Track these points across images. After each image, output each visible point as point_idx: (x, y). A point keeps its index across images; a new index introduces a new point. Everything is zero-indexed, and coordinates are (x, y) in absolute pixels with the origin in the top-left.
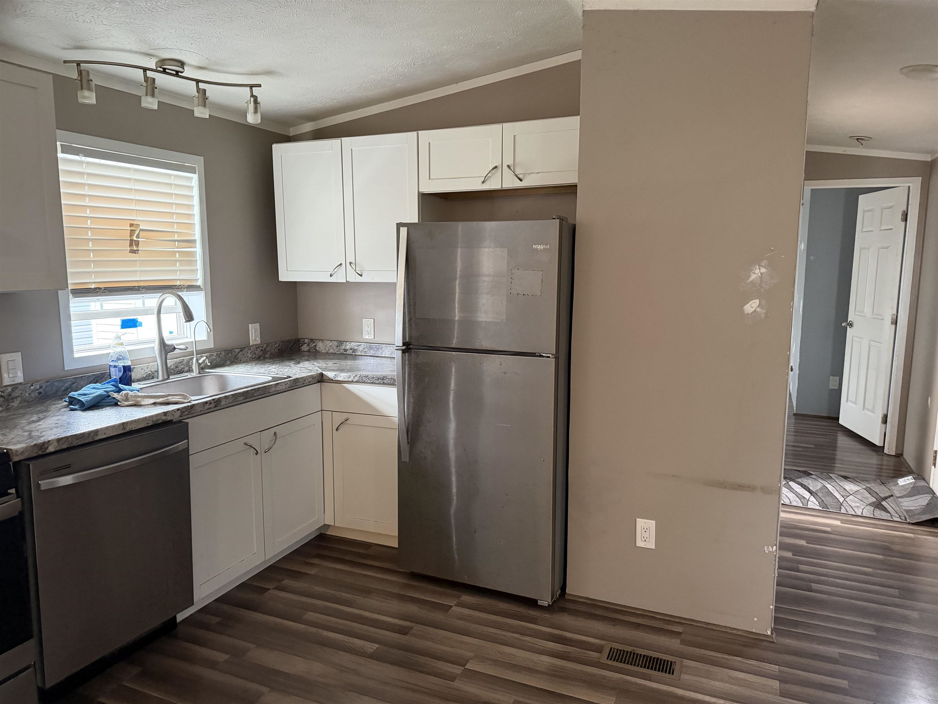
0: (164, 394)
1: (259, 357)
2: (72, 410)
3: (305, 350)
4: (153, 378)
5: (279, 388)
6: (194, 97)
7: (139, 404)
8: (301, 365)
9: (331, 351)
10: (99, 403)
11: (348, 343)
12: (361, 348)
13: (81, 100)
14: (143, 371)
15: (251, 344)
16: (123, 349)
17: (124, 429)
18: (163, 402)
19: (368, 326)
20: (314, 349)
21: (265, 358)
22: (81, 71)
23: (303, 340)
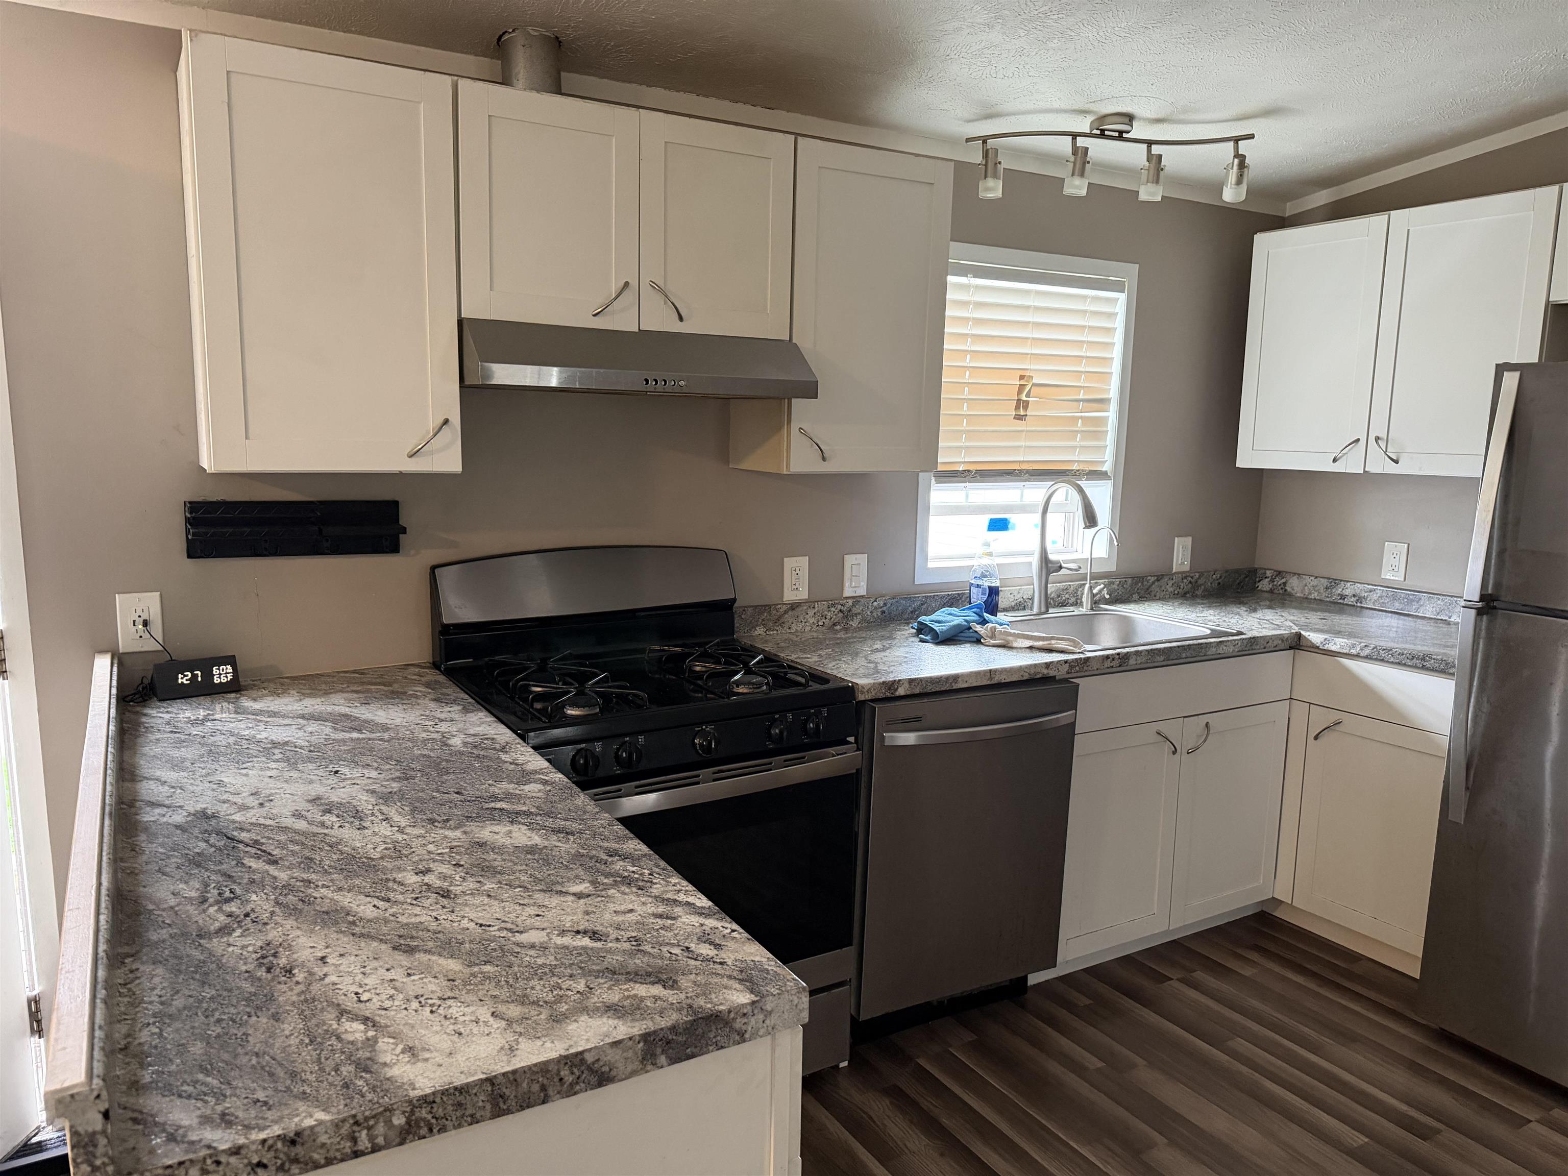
0: (1044, 635)
1: (1185, 594)
2: (922, 641)
3: (1265, 589)
4: (1024, 609)
5: (1222, 650)
6: (1141, 169)
7: (1009, 645)
8: (1259, 614)
9: (1315, 595)
10: (955, 636)
11: (1349, 584)
12: (1375, 596)
13: (982, 194)
14: (1012, 598)
15: (1174, 571)
16: (990, 562)
17: (991, 678)
18: (1043, 647)
19: (1395, 555)
20: (1282, 589)
21: (1194, 597)
22: (987, 150)
23: (1263, 571)
